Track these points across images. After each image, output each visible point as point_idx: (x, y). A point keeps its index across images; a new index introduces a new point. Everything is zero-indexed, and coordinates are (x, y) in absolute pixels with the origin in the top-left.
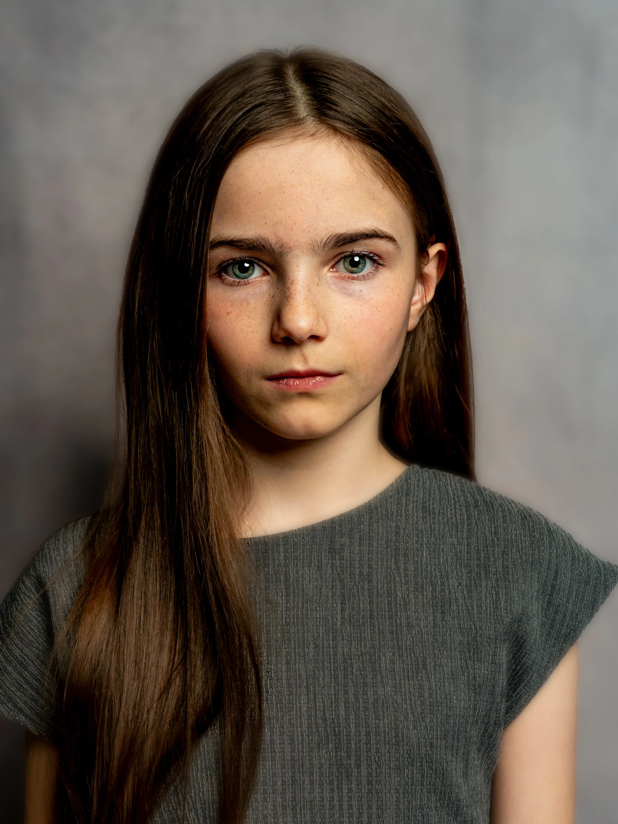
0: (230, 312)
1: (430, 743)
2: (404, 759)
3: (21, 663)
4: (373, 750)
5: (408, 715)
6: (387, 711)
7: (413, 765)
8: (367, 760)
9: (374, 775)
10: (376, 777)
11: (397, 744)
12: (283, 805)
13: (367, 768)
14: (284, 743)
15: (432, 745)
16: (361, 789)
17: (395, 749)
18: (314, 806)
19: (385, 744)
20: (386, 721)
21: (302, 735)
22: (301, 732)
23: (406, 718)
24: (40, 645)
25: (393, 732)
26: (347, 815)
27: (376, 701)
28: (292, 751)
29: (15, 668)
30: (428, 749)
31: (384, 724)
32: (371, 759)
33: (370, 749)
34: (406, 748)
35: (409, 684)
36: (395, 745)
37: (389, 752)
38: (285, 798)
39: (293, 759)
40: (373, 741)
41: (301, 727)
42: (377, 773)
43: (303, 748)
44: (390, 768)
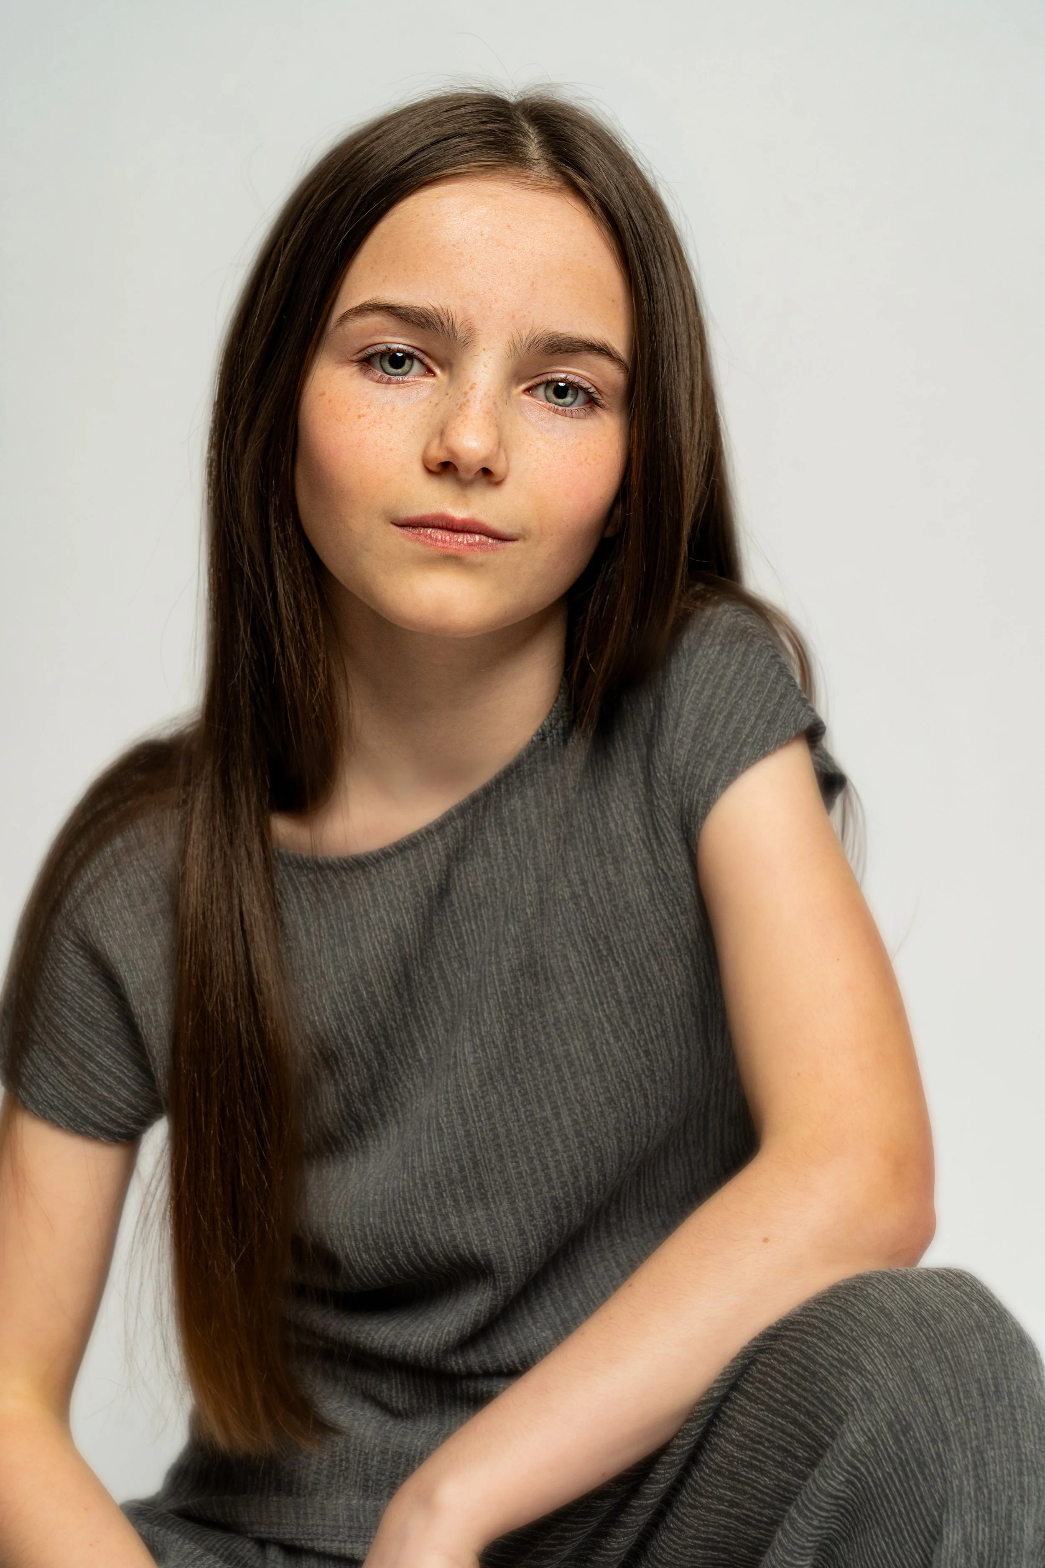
0: (363, 416)
1: (644, 1052)
2: (615, 1086)
3: (81, 1052)
4: (571, 1087)
5: (603, 1025)
6: (574, 1029)
7: (630, 1090)
8: (567, 1104)
9: (582, 1120)
10: (585, 1122)
11: (600, 1068)
12: (467, 1197)
13: (570, 1115)
14: (451, 1115)
15: (647, 1053)
16: (569, 1146)
17: (600, 1077)
18: (511, 1187)
19: (584, 1075)
20: (576, 1042)
21: (474, 1099)
22: (472, 1095)
23: (603, 1030)
24: (110, 1023)
25: (591, 1054)
26: (559, 1185)
27: (558, 1021)
28: (465, 1122)
29: (74, 1060)
30: (644, 1059)
31: (575, 1047)
32: (571, 1101)
33: (566, 1088)
34: (613, 1070)
35: (595, 983)
36: (597, 1071)
37: (592, 1084)
38: (468, 1187)
39: (468, 1134)
40: (567, 1075)
41: (471, 1088)
42: (584, 1117)
43: (479, 1116)
44: (600, 1105)
